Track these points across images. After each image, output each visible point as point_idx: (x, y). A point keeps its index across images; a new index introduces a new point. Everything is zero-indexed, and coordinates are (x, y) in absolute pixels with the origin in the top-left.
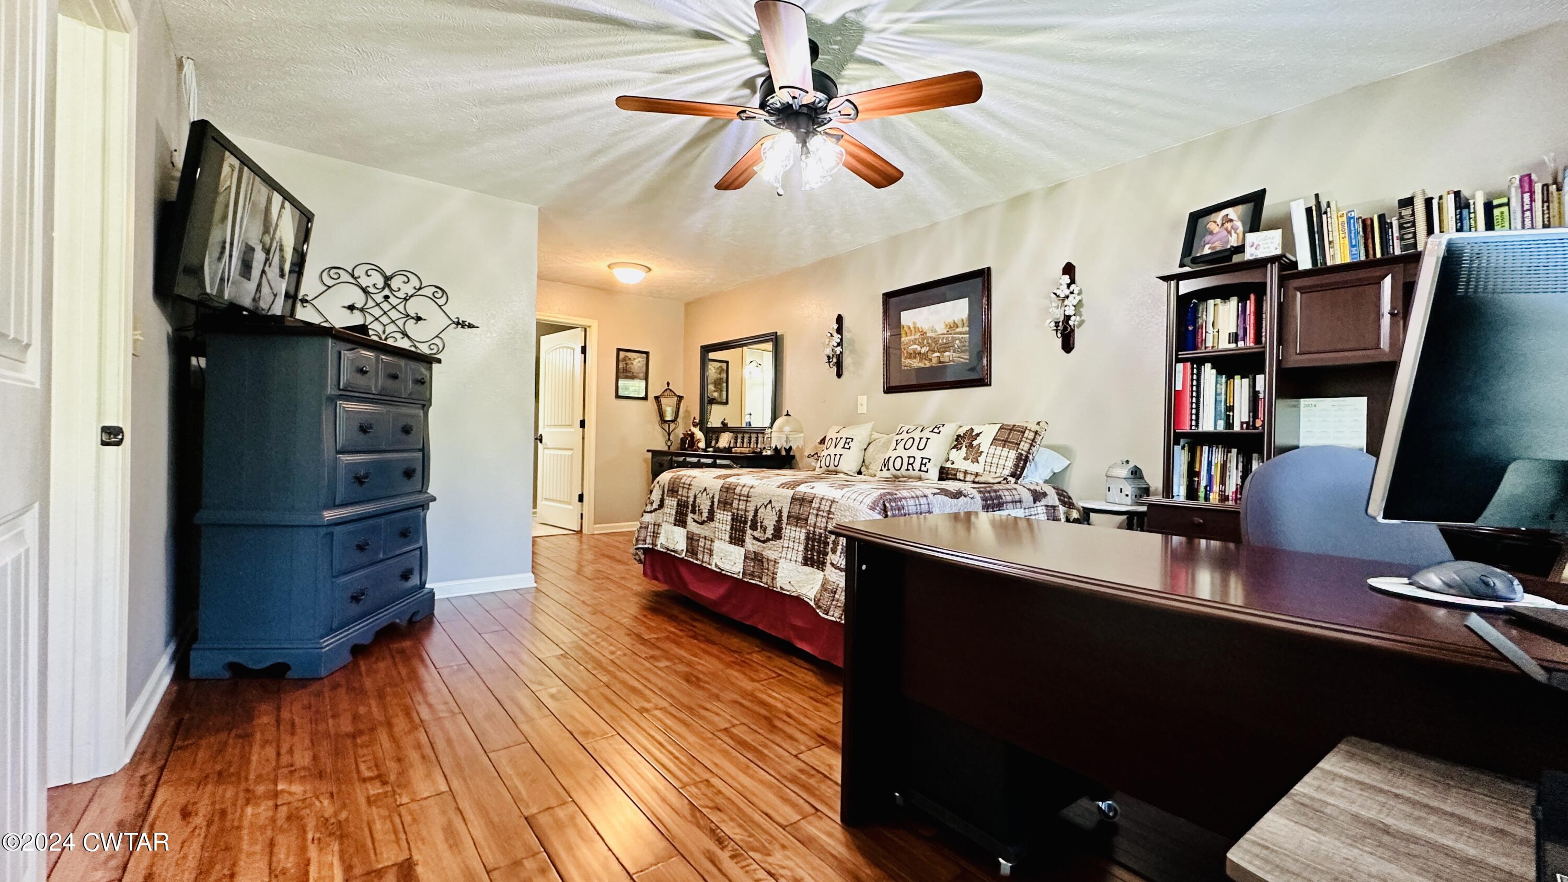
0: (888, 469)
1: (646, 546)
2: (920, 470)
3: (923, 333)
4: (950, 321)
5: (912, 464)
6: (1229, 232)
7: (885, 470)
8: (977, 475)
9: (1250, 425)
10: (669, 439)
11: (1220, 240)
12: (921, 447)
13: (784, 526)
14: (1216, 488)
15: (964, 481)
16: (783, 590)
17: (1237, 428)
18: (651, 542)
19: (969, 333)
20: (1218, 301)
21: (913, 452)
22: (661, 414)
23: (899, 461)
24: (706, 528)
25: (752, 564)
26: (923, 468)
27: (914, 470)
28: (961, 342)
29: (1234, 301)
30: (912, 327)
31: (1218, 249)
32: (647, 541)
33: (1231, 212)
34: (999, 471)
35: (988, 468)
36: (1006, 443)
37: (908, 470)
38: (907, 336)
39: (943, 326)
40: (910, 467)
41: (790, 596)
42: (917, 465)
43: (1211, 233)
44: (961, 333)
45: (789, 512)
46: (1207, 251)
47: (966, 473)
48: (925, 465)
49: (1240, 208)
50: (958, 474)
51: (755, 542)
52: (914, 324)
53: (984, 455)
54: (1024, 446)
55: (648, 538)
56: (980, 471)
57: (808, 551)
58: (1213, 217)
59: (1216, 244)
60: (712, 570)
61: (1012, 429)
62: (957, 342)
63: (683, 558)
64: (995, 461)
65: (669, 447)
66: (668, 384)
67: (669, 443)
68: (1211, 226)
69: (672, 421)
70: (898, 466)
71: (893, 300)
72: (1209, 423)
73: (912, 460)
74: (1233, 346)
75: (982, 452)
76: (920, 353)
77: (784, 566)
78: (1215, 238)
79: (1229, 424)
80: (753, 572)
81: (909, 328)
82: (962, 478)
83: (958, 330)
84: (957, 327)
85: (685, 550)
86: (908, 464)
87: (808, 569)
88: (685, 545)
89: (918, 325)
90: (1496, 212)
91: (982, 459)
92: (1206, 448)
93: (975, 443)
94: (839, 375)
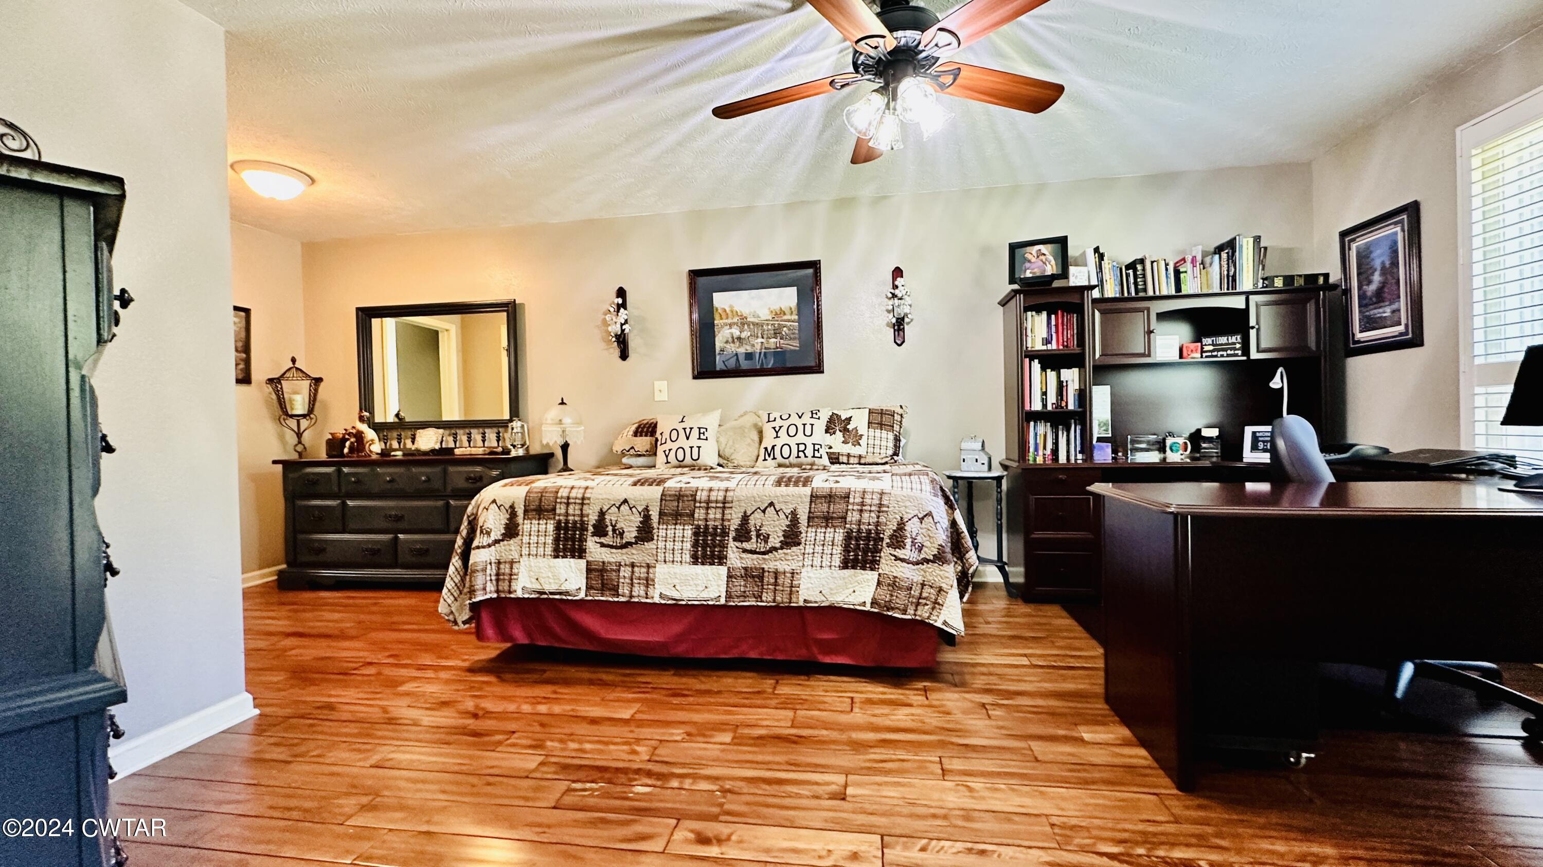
0: (774, 458)
1: (488, 596)
2: (814, 457)
3: (743, 318)
4: (776, 307)
5: (803, 451)
6: (1045, 263)
7: (769, 459)
8: (860, 457)
9: (1058, 405)
10: (300, 442)
11: (1038, 267)
12: (808, 432)
13: (803, 528)
14: (1041, 453)
15: (848, 464)
16: (811, 602)
17: (1049, 408)
18: (493, 589)
19: (799, 321)
20: (1034, 313)
21: (800, 438)
22: (282, 403)
23: (786, 449)
24: (634, 552)
25: (742, 583)
26: (817, 454)
27: (806, 457)
28: (789, 330)
29: (1044, 315)
30: (728, 310)
31: (1038, 274)
32: (488, 589)
33: (1043, 248)
34: (883, 451)
35: (871, 450)
36: (881, 425)
37: (798, 457)
38: (721, 319)
39: (768, 312)
40: (801, 454)
41: (819, 607)
42: (809, 452)
43: (1029, 261)
44: (789, 321)
45: (810, 512)
46: (1028, 274)
47: (849, 456)
48: (818, 450)
49: (1049, 246)
50: (841, 457)
51: (744, 555)
52: (731, 306)
53: (864, 438)
54: (896, 428)
55: (489, 584)
56: (863, 453)
57: (849, 552)
58: (1028, 249)
59: (1036, 270)
60: (655, 604)
61: (882, 413)
62: (785, 329)
63: (582, 600)
64: (877, 442)
65: (300, 454)
66: (294, 360)
67: (299, 448)
68: (1028, 256)
69: (304, 416)
70: (786, 454)
71: (702, 280)
72: (1037, 406)
73: (802, 447)
74: (1044, 348)
75: (861, 436)
76: (739, 338)
77: (811, 575)
78: (1033, 266)
79: (1045, 405)
80: (745, 592)
81: (725, 311)
82: (845, 461)
83: (785, 317)
84: (785, 314)
85: (584, 588)
86: (799, 451)
87: (849, 572)
88: (584, 581)
89: (736, 308)
90: (1182, 275)
91: (863, 442)
92: (1032, 424)
93: (850, 427)
94: (624, 356)
